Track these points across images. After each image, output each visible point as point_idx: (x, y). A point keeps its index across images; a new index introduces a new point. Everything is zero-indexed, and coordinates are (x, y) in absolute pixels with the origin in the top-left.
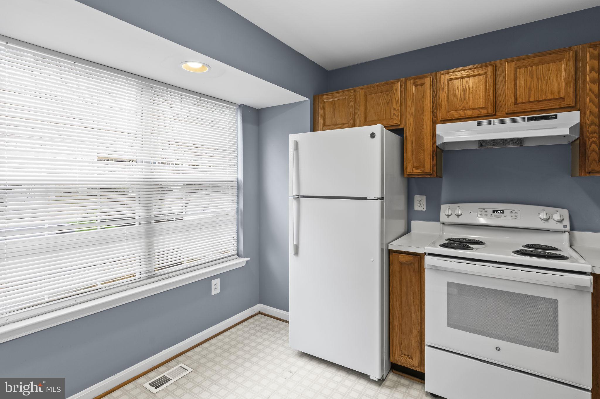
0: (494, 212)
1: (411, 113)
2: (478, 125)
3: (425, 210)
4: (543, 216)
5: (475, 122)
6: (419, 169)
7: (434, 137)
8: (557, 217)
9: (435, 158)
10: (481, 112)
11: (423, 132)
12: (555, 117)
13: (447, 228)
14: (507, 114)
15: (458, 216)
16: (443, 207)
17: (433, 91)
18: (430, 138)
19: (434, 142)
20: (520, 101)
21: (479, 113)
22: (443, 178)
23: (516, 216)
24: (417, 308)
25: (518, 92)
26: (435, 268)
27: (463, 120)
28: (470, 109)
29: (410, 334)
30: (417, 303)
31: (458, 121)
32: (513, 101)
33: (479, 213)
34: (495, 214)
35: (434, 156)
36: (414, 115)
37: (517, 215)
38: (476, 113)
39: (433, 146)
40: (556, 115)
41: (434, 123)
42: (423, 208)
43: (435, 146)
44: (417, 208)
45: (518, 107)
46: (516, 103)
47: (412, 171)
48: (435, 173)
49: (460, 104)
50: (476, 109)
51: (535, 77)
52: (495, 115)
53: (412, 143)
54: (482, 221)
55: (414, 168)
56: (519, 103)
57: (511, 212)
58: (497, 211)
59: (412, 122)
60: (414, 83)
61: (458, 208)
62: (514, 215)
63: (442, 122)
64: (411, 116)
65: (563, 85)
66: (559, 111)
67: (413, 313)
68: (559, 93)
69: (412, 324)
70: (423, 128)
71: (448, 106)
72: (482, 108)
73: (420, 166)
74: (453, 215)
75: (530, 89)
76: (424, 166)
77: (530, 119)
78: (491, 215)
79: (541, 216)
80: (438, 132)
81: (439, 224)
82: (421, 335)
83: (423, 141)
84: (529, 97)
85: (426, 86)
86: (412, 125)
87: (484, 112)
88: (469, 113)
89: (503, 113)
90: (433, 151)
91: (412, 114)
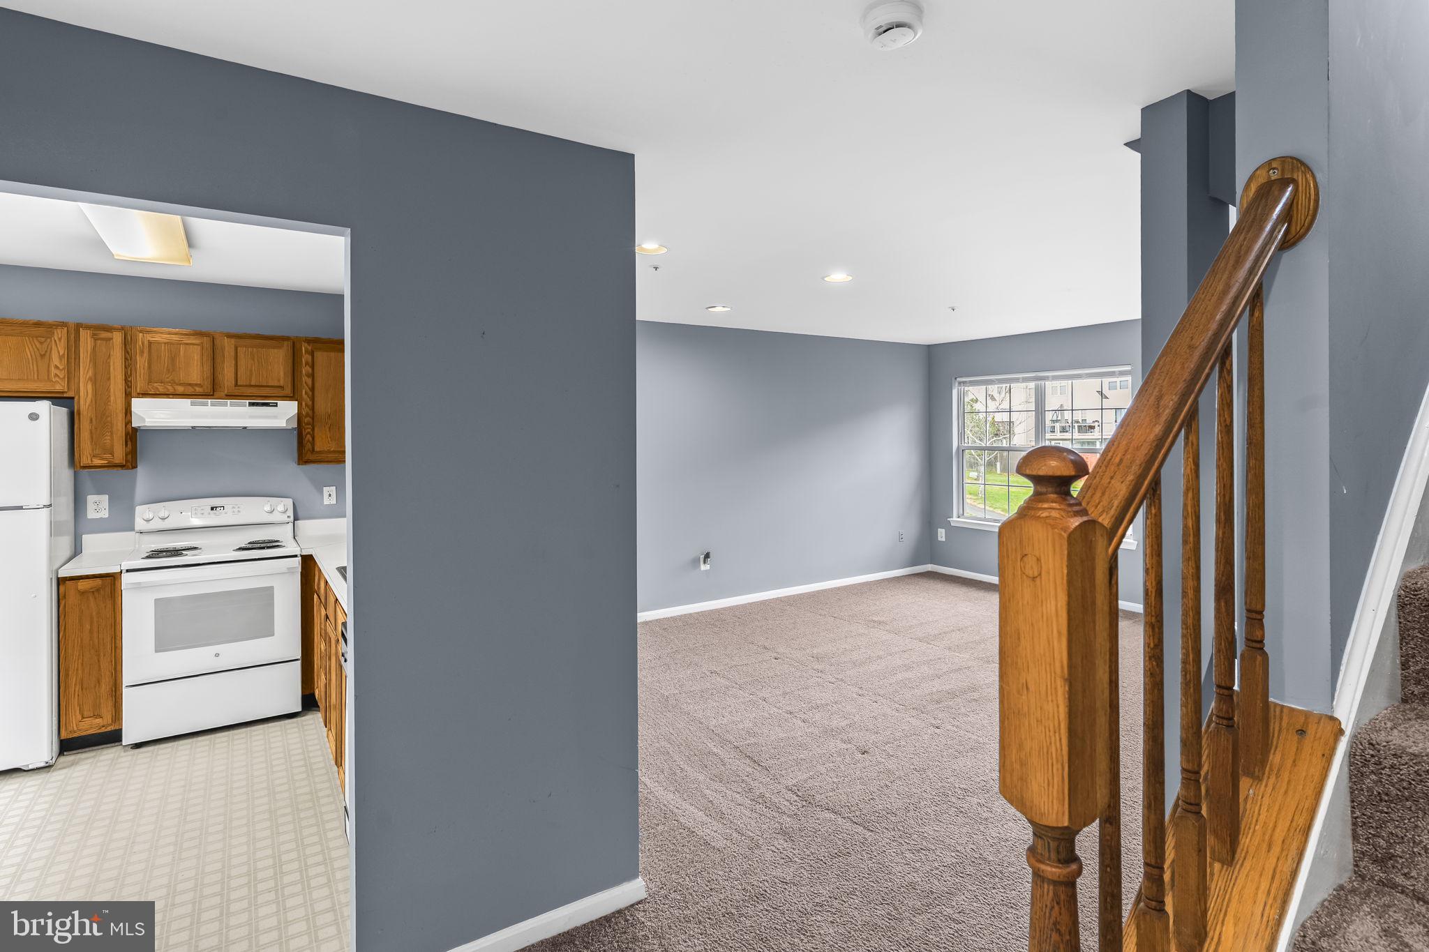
0: (212, 509)
1: (88, 377)
2: (192, 404)
3: (107, 516)
4: (267, 508)
5: (189, 401)
6: (103, 459)
7: (129, 415)
8: (280, 508)
9: (129, 443)
10: (195, 390)
11: (110, 407)
12: (276, 405)
13: (145, 538)
14: (227, 395)
15: (163, 519)
16: (139, 509)
17: (126, 352)
18: (121, 416)
19: (129, 422)
20: (242, 384)
21: (193, 390)
22: (139, 468)
23: (239, 511)
24: (109, 646)
25: (239, 373)
26: (138, 587)
27: (171, 396)
28: (180, 384)
29: (98, 685)
30: (109, 639)
31: (165, 396)
32: (233, 383)
33: (194, 512)
34: (214, 511)
35: (129, 440)
36: (94, 380)
37: (239, 509)
38: (190, 390)
39: (126, 426)
40: (277, 403)
41: (128, 396)
42: (105, 514)
43: (129, 426)
44: (91, 514)
45: (239, 389)
46: (236, 385)
47: (92, 461)
48: (129, 464)
49: (167, 376)
50: (190, 385)
51: (256, 360)
52: (213, 395)
53: (91, 420)
54: (196, 522)
55: (94, 456)
56: (240, 386)
57: (234, 508)
58: (216, 507)
59: (90, 391)
60: (94, 335)
61: (163, 509)
62: (236, 510)
63: (141, 396)
64: (89, 382)
65: (282, 374)
66: (280, 399)
67: (102, 654)
68: (279, 381)
69: (100, 670)
70: (110, 401)
71: (150, 376)
72: (196, 385)
73: (105, 454)
74: (156, 519)
75: (251, 371)
76: (112, 454)
77: (252, 404)
78: (209, 514)
79: (265, 509)
80: (134, 409)
81: (132, 533)
82: (116, 680)
83: (109, 419)
84: (250, 380)
85: (115, 344)
86: (90, 396)
87: (198, 390)
88: (180, 389)
89: (223, 394)
90: (127, 434)
91: (90, 379)
